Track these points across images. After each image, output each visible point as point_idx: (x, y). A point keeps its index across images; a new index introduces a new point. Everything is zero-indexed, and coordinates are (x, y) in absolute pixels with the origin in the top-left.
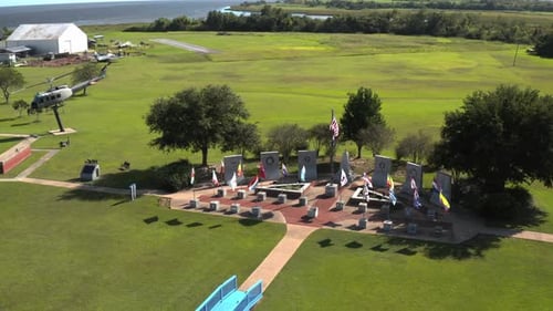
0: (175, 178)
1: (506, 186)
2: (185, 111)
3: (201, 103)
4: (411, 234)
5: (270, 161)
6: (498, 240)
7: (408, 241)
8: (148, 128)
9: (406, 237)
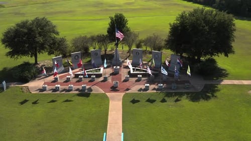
0: (26, 74)
1: (201, 58)
2: (26, 34)
3: (34, 28)
4: (174, 90)
5: (76, 57)
6: (217, 87)
7: (176, 94)
8: (3, 45)
9: (174, 91)
